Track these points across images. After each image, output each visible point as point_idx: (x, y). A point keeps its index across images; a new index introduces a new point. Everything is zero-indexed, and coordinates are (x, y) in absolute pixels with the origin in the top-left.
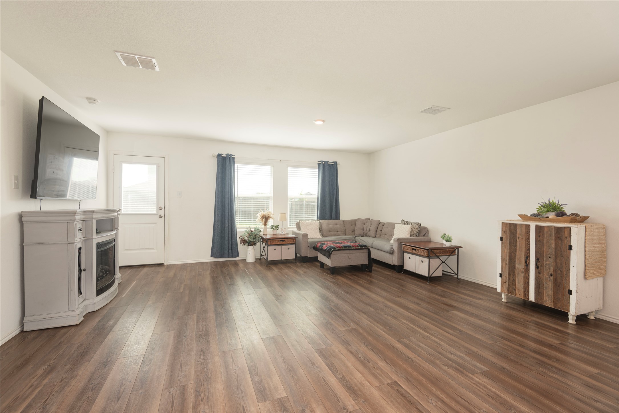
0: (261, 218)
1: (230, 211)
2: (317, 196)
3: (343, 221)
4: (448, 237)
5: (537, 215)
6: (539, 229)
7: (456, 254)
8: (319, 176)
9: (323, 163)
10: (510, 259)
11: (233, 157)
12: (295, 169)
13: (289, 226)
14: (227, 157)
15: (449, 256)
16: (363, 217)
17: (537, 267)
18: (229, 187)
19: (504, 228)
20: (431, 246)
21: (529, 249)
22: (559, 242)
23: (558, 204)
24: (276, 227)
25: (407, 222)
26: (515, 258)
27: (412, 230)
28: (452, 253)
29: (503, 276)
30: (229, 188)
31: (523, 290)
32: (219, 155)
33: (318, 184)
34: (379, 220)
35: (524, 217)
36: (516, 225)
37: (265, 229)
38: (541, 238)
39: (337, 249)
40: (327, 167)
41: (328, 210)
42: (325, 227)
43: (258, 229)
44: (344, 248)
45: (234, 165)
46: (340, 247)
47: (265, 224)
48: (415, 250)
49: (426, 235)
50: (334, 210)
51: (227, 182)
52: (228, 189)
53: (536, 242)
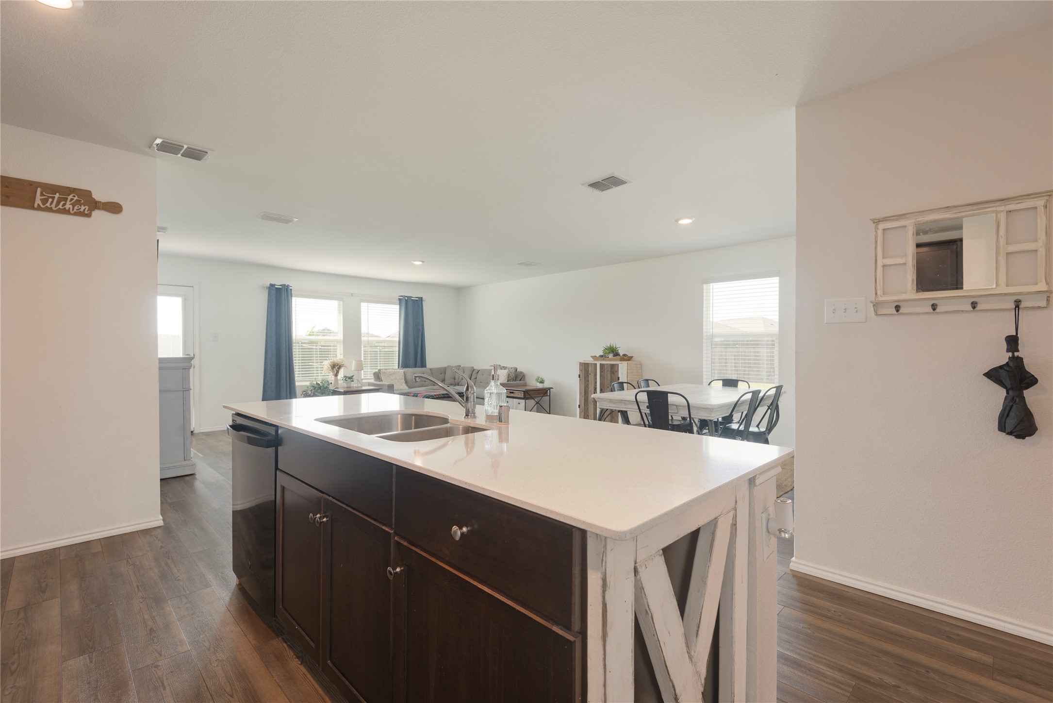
0: (330, 367)
1: (288, 359)
2: (398, 339)
3: (431, 369)
4: (541, 379)
5: (602, 356)
6: (602, 366)
7: (549, 395)
8: (400, 314)
9: (406, 298)
10: (585, 392)
11: (290, 288)
12: (371, 305)
13: (362, 377)
14: (283, 289)
15: (542, 397)
16: (454, 364)
18: (287, 327)
19: (582, 367)
20: (528, 388)
21: (596, 382)
22: (613, 375)
23: (616, 347)
24: (350, 378)
25: (503, 367)
26: (588, 391)
27: (509, 375)
28: (545, 394)
29: (581, 407)
30: (287, 329)
32: (272, 285)
33: (400, 324)
34: (473, 367)
35: (594, 357)
36: (588, 364)
37: (336, 381)
38: (603, 374)
39: (435, 397)
40: (410, 303)
41: (412, 356)
42: (410, 376)
43: (328, 381)
44: (442, 396)
45: (291, 299)
46: (438, 395)
47: (336, 375)
48: (513, 393)
49: (522, 380)
50: (419, 356)
51: (284, 321)
52: (285, 330)
53: (600, 376)
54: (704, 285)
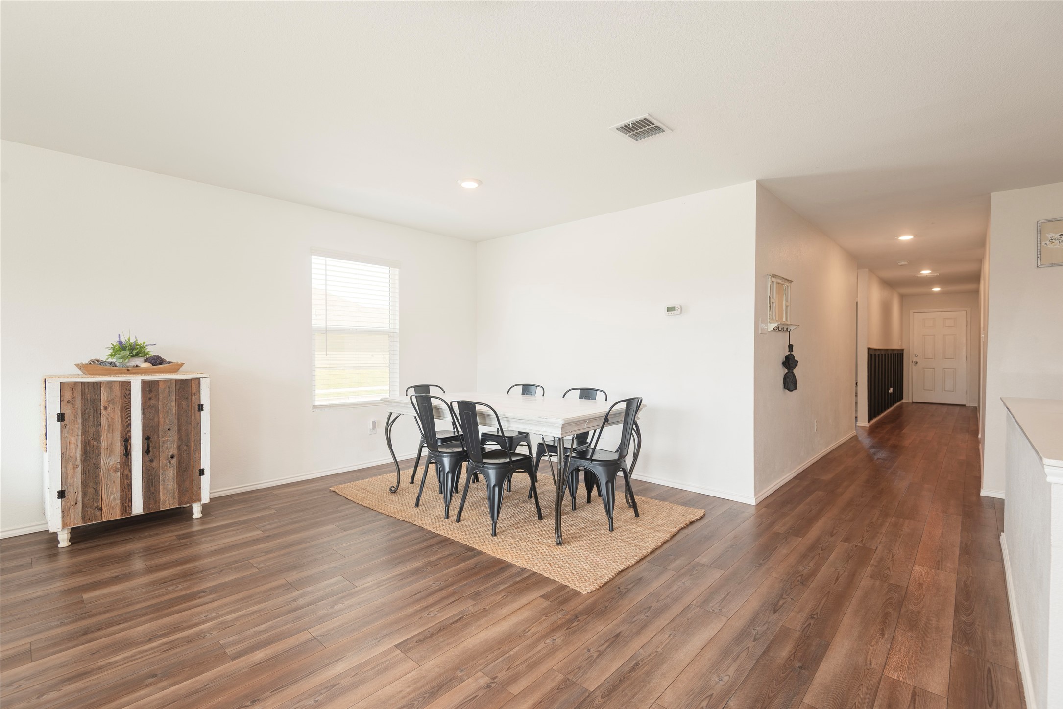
6: (149, 388)
10: (86, 453)
17: (146, 452)
19: (66, 393)
22: (184, 402)
29: (69, 494)
31: (119, 502)
38: (152, 402)
53: (143, 409)
54: (313, 256)
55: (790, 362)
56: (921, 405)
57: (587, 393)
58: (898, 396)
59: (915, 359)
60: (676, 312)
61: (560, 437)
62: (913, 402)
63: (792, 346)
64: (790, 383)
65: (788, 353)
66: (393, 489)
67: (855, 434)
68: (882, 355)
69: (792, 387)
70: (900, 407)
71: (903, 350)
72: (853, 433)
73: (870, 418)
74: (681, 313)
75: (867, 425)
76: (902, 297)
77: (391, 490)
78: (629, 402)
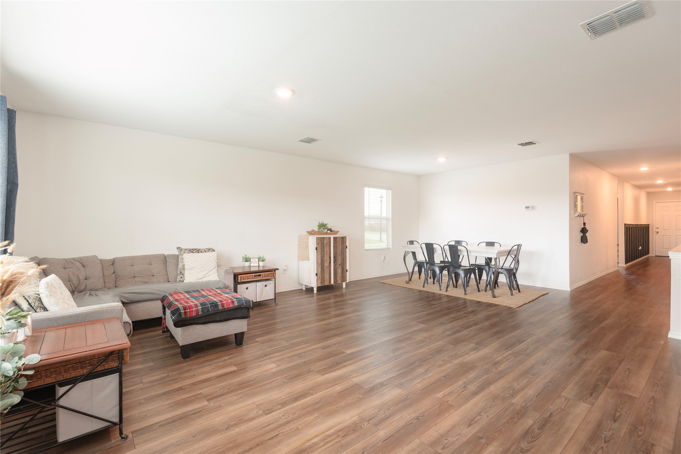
6: (335, 239)
10: (321, 261)
17: (334, 262)
19: (318, 241)
21: (331, 252)
22: (343, 245)
29: (318, 274)
31: (328, 279)
36: (323, 238)
38: (336, 245)
48: (260, 275)
53: (334, 247)
54: (365, 188)
55: (584, 231)
56: (661, 257)
57: (491, 244)
58: (645, 251)
59: (657, 230)
60: (530, 209)
61: (496, 257)
62: (656, 256)
63: (585, 223)
64: (584, 240)
65: (583, 226)
66: (407, 282)
67: (617, 269)
68: (634, 227)
69: (585, 241)
70: (648, 258)
71: (649, 225)
72: (616, 269)
73: (627, 262)
74: (533, 209)
75: (625, 266)
76: (649, 194)
77: (406, 282)
78: (518, 245)
